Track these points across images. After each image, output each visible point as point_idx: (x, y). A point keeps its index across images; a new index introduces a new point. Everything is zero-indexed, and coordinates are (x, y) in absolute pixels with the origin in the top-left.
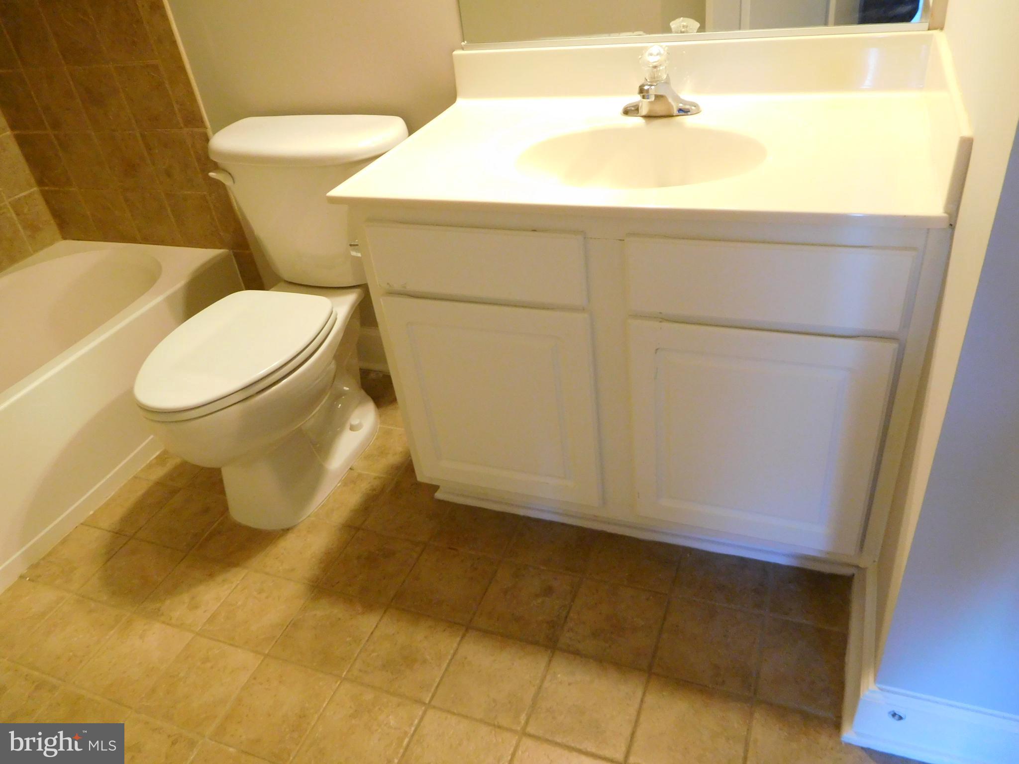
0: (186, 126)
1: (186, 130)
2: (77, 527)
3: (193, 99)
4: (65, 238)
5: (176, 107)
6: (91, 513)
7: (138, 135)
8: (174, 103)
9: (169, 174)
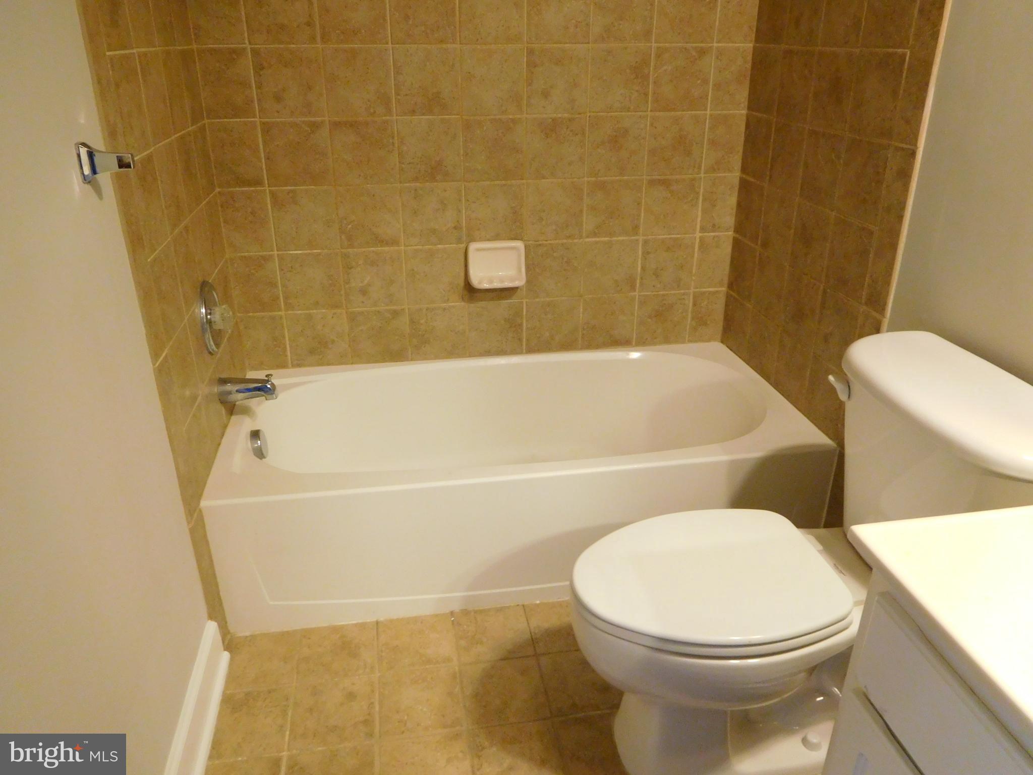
0: (866, 304)
1: (863, 308)
2: (518, 605)
3: (888, 283)
4: (722, 342)
5: (867, 280)
6: (538, 602)
7: (822, 288)
8: (868, 275)
9: (826, 339)
